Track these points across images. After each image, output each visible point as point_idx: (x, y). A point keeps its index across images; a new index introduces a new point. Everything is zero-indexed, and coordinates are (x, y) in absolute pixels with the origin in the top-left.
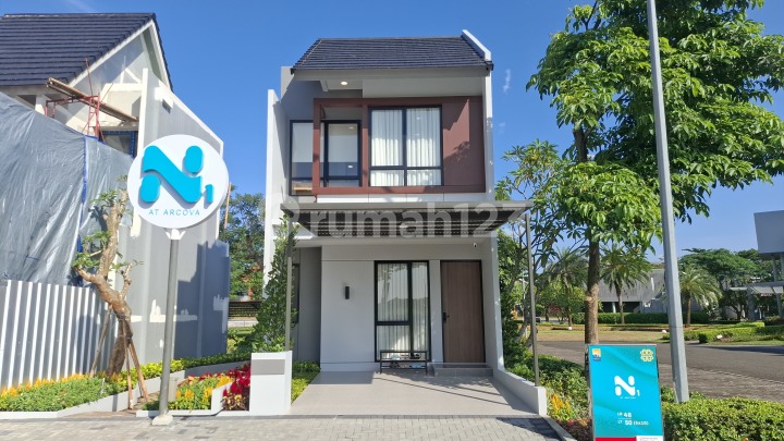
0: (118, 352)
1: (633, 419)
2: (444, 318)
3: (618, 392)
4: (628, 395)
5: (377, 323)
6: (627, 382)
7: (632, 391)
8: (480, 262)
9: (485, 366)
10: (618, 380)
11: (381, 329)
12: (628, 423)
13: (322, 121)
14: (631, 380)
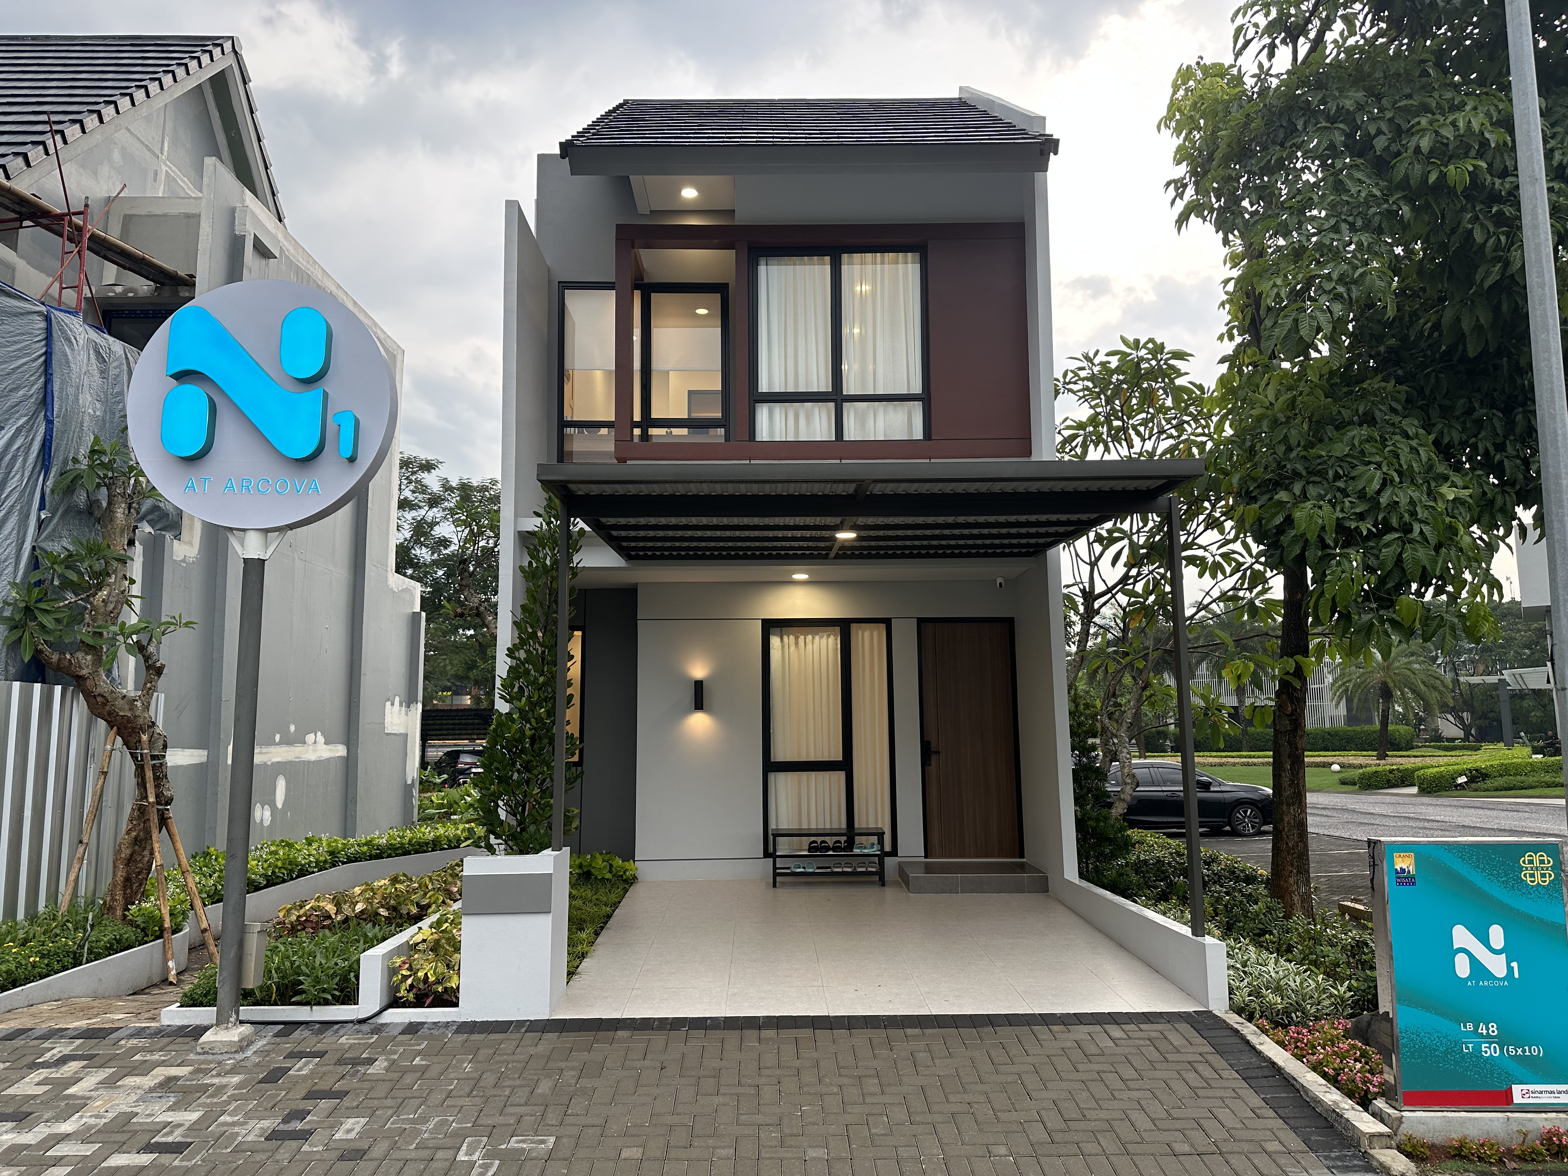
0: (136, 841)
1: (1502, 1041)
2: (927, 752)
3: (1462, 967)
4: (1487, 974)
5: (771, 766)
6: (1486, 942)
7: (1497, 966)
8: (1009, 622)
9: (1022, 867)
10: (1461, 936)
11: (782, 782)
12: (1489, 1051)
13: (636, 287)
14: (1497, 935)
